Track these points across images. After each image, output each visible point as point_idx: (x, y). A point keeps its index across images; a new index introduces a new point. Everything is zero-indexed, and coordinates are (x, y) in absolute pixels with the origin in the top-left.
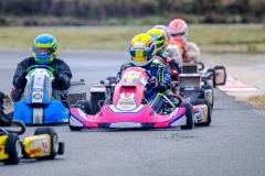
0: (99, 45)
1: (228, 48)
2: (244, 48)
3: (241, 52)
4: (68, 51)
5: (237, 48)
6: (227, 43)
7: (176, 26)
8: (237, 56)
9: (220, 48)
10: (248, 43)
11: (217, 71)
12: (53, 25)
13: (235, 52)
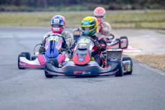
0: (43, 23)
1: (123, 25)
2: (133, 25)
3: (131, 28)
4: (24, 27)
5: (129, 25)
6: (122, 22)
7: (99, 11)
8: (129, 30)
9: (118, 25)
10: (135, 22)
11: (122, 40)
12: (14, 11)
13: (127, 28)
